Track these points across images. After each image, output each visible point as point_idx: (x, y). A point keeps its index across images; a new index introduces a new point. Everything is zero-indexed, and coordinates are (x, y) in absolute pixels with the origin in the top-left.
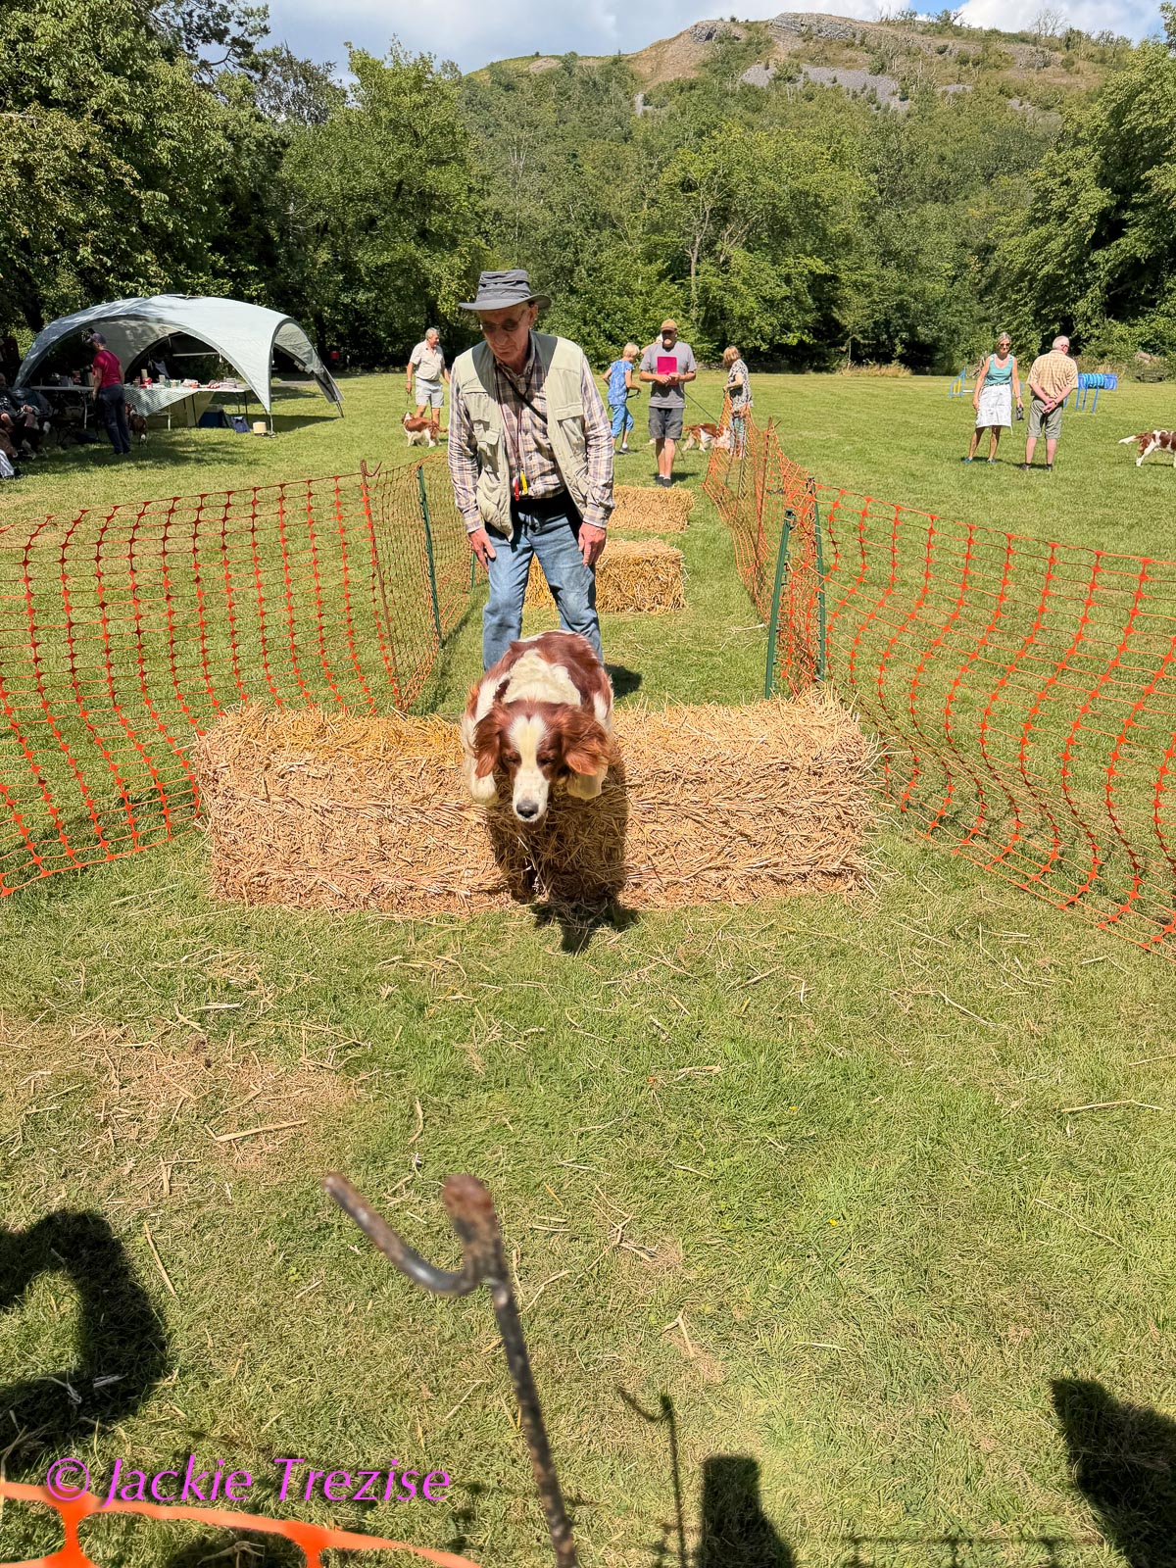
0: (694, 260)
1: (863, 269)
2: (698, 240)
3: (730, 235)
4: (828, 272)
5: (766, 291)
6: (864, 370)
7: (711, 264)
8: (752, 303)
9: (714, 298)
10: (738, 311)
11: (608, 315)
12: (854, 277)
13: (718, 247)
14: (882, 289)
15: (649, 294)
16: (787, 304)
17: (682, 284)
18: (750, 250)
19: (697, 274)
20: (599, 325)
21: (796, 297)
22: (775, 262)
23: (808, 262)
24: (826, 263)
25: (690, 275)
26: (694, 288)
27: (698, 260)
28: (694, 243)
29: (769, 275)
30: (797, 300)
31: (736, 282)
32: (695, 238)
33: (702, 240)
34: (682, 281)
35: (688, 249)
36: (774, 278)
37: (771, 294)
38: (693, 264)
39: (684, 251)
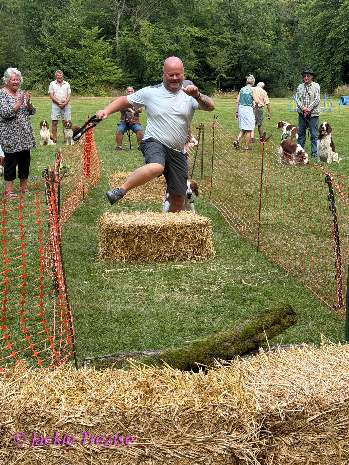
0: (117, 27)
1: (222, 34)
2: (119, 15)
3: (139, 12)
4: (201, 35)
5: (165, 47)
6: (228, 95)
7: (128, 30)
8: (155, 53)
9: (132, 51)
10: (147, 59)
11: (64, 60)
12: (218, 39)
13: (132, 19)
14: (234, 46)
15: (90, 48)
17: (110, 42)
18: (153, 22)
19: (120, 36)
22: (168, 29)
23: (189, 29)
25: (115, 36)
26: (118, 44)
27: (120, 28)
28: (117, 17)
29: (165, 37)
31: (145, 41)
32: (117, 14)
33: (121, 15)
34: (111, 40)
35: (113, 20)
36: (168, 39)
37: (168, 48)
38: (117, 30)
39: (111, 22)
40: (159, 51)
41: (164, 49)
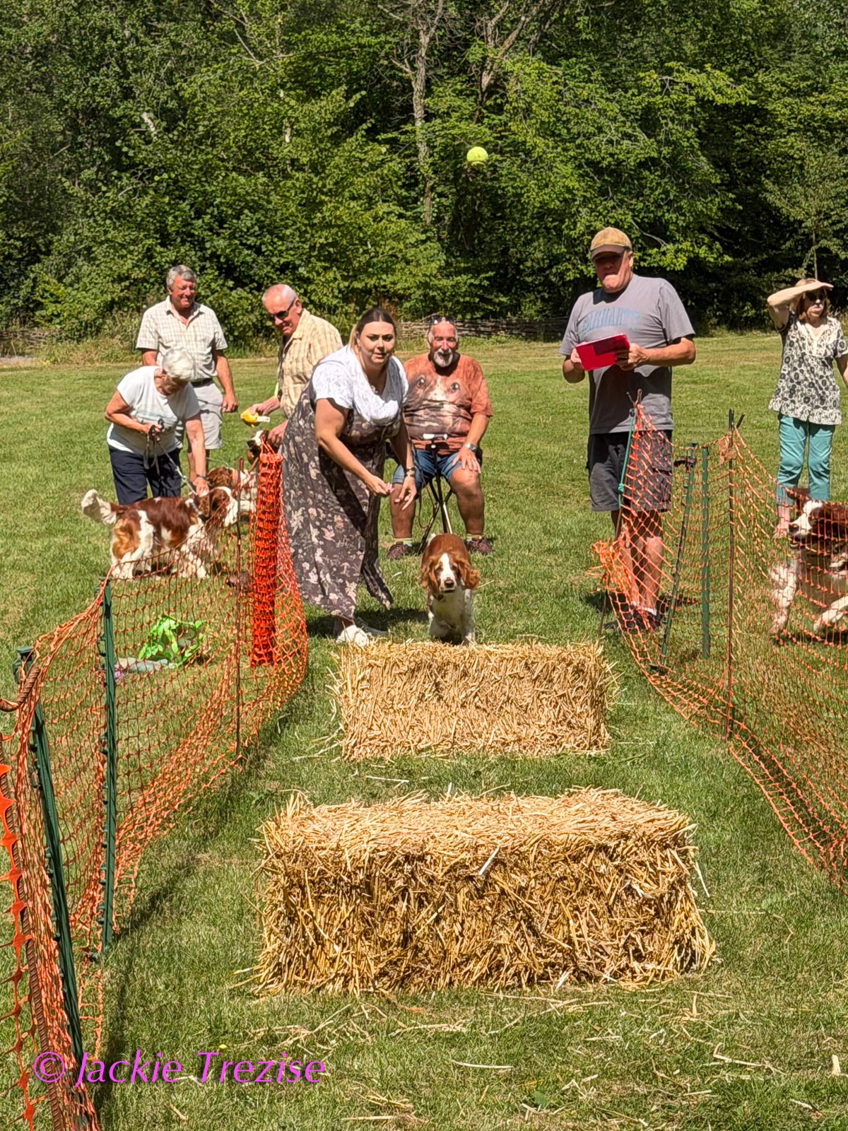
0: (418, 86)
1: (824, 90)
2: (424, 40)
3: (499, 25)
4: (742, 99)
5: (600, 149)
7: (459, 93)
8: (566, 176)
10: (534, 197)
11: (221, 221)
12: (805, 110)
13: (474, 54)
15: (317, 167)
16: (651, 177)
17: (393, 142)
18: (552, 60)
19: (428, 117)
20: (199, 244)
21: (672, 159)
22: (614, 83)
23: (693, 80)
24: (738, 81)
25: (411, 119)
26: (423, 149)
27: (428, 88)
28: (414, 47)
29: (602, 112)
30: (675, 168)
31: (524, 132)
32: (416, 35)
33: (433, 39)
34: (395, 134)
35: (402, 61)
36: (614, 120)
37: (612, 155)
38: (416, 97)
39: (393, 67)
40: (580, 166)
41: (597, 157)
